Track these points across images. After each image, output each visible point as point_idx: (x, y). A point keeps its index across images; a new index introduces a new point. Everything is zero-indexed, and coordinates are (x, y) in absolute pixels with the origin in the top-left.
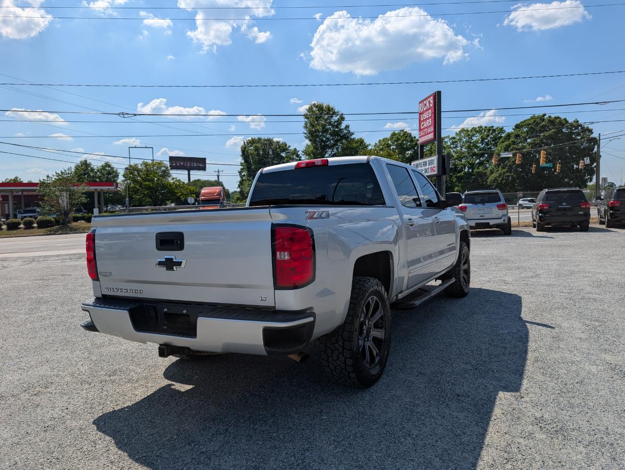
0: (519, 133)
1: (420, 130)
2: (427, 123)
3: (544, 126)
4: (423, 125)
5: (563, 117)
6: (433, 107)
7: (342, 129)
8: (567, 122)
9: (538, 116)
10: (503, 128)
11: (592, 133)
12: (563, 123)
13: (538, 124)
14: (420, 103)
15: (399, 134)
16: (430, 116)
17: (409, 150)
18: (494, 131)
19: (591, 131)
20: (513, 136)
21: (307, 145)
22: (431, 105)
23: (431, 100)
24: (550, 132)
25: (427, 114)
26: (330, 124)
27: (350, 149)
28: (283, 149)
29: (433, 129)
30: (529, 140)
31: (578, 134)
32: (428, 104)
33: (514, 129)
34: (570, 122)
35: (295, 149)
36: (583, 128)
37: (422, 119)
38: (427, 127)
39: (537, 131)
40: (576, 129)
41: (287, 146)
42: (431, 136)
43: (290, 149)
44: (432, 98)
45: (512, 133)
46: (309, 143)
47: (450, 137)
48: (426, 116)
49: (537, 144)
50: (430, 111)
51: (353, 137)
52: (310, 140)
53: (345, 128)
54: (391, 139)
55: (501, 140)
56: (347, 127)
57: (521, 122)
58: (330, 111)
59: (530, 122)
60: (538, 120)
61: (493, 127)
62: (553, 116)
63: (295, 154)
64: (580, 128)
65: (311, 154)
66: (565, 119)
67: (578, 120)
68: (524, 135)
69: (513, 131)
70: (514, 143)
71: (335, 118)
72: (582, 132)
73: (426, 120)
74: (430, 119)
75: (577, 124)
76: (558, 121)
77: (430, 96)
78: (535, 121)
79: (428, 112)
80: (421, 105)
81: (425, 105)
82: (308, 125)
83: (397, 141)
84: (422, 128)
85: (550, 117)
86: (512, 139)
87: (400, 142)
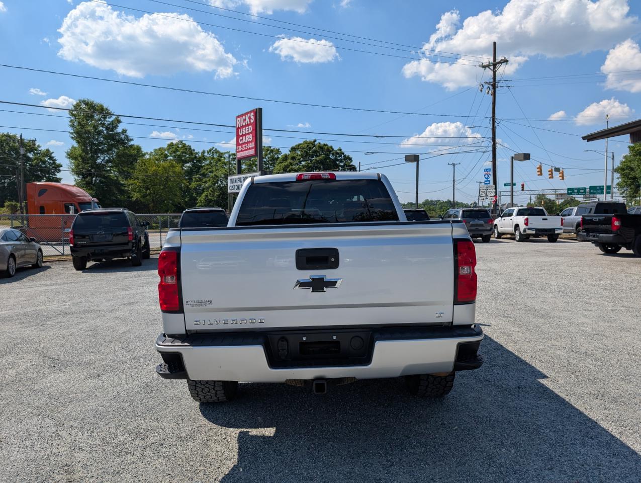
0: (295, 155)
1: (238, 144)
2: (247, 139)
3: (315, 152)
4: (242, 140)
5: (330, 145)
6: (254, 123)
7: (119, 133)
8: (333, 149)
9: (310, 142)
10: (279, 149)
11: (352, 161)
12: (330, 150)
13: (310, 148)
14: (238, 117)
15: (177, 145)
16: (250, 131)
17: (187, 163)
18: (272, 151)
19: (350, 159)
20: (290, 157)
21: (73, 147)
22: (252, 121)
23: (252, 115)
24: (320, 157)
25: (247, 130)
26: (103, 125)
27: (128, 156)
28: (31, 149)
29: (254, 146)
30: (303, 163)
31: (341, 162)
32: (247, 119)
33: (290, 151)
34: (335, 149)
35: (48, 150)
36: (345, 156)
37: (240, 134)
38: (248, 143)
39: (310, 155)
40: (339, 156)
41: (36, 146)
42: (252, 152)
43: (40, 149)
44: (252, 114)
45: (289, 155)
46: (76, 145)
47: (231, 153)
48: (244, 131)
49: (310, 167)
50: (250, 127)
51: (131, 143)
52: (78, 142)
53: (122, 132)
54: (168, 149)
55: (278, 161)
56: (124, 131)
57: (296, 146)
58: (103, 111)
59: (304, 146)
60: (311, 146)
61: (270, 147)
62: (322, 143)
63: (47, 156)
64: (343, 156)
65: (79, 158)
66: (331, 147)
67: (341, 148)
68: (298, 157)
69: (289, 153)
70: (291, 164)
71: (109, 120)
72: (344, 159)
73: (245, 135)
74: (251, 135)
75: (340, 153)
76: (326, 147)
77: (250, 112)
78: (308, 146)
79: (247, 127)
80: (238, 119)
81: (245, 120)
82: (76, 124)
83: (174, 152)
84: (241, 143)
85: (320, 143)
86: (289, 161)
87: (178, 153)
